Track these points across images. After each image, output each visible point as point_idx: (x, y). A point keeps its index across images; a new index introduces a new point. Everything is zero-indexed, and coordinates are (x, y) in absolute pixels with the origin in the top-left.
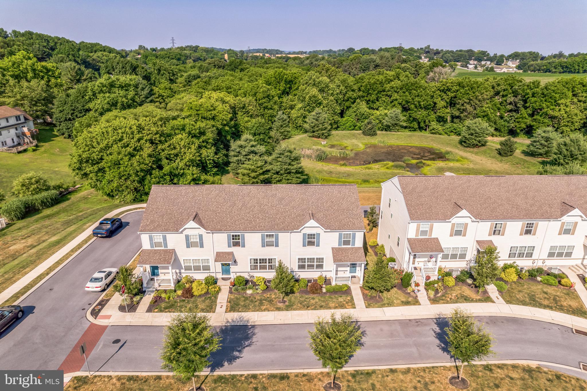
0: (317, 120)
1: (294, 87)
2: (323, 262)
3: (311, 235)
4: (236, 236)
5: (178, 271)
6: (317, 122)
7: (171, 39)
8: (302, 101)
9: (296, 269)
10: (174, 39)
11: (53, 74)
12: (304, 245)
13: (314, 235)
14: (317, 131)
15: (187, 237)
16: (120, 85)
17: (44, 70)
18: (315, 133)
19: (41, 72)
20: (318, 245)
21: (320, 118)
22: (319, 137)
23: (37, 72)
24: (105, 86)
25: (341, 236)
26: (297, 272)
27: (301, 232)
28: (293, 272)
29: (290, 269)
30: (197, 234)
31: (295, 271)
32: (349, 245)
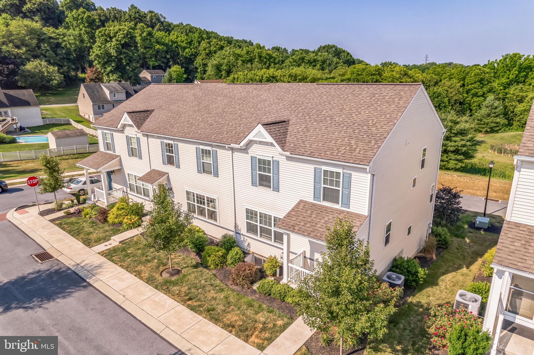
3: (264, 161)
4: (169, 144)
5: (124, 188)
7: (425, 56)
9: (243, 229)
10: (428, 56)
11: (274, 60)
12: (253, 184)
13: (269, 162)
15: (128, 139)
16: (309, 61)
17: (267, 57)
19: (266, 58)
20: (277, 189)
23: (262, 58)
24: (295, 62)
25: (318, 174)
26: (246, 238)
27: (248, 153)
28: (239, 234)
29: (236, 226)
30: (135, 136)
31: (243, 235)
32: (337, 203)
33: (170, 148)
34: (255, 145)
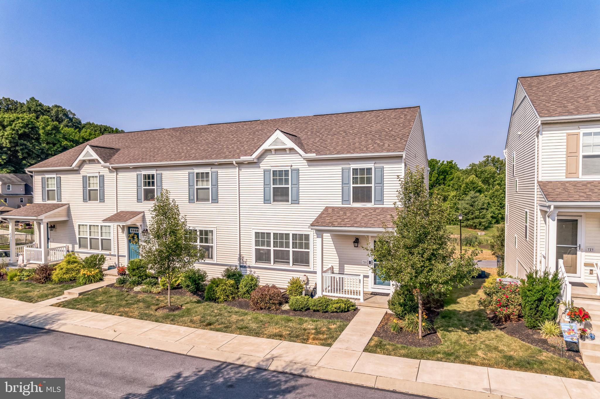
0: (472, 206)
1: (449, 178)
2: (307, 246)
3: (281, 172)
4: (149, 176)
5: (70, 246)
6: (471, 208)
8: (457, 189)
9: (251, 260)
12: (266, 201)
13: (287, 172)
14: (473, 219)
15: (86, 180)
18: (469, 222)
20: (296, 201)
21: (476, 203)
22: (475, 228)
25: (346, 175)
26: (253, 270)
27: (260, 167)
28: (245, 267)
29: (240, 258)
30: (97, 175)
31: (249, 267)
32: (370, 201)
33: (149, 180)
34: (269, 156)
